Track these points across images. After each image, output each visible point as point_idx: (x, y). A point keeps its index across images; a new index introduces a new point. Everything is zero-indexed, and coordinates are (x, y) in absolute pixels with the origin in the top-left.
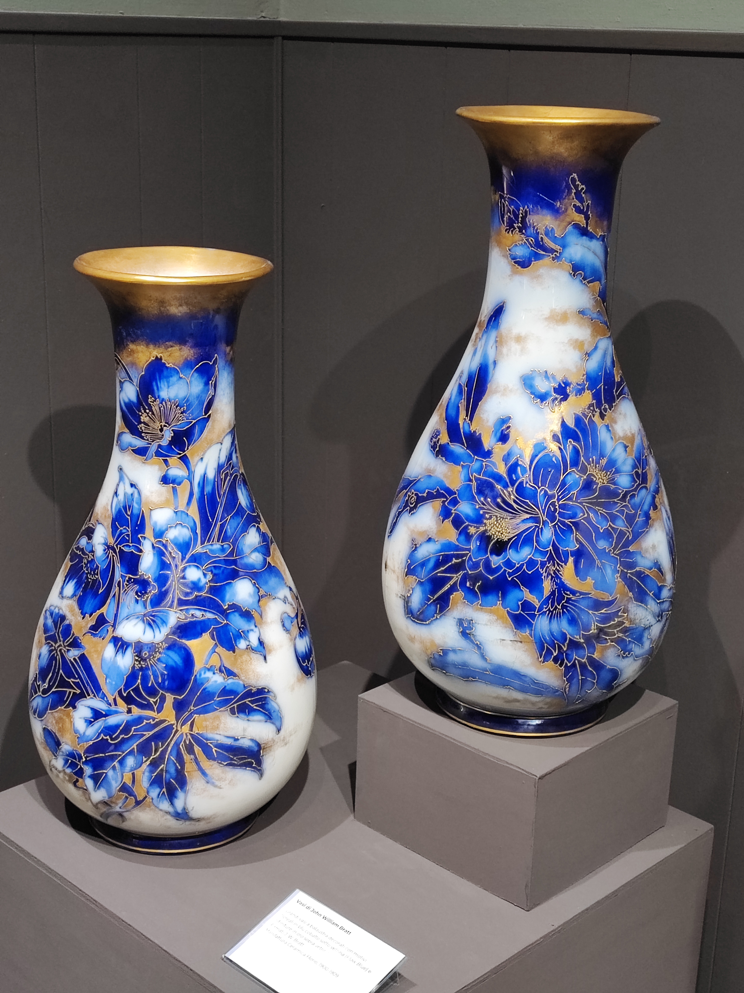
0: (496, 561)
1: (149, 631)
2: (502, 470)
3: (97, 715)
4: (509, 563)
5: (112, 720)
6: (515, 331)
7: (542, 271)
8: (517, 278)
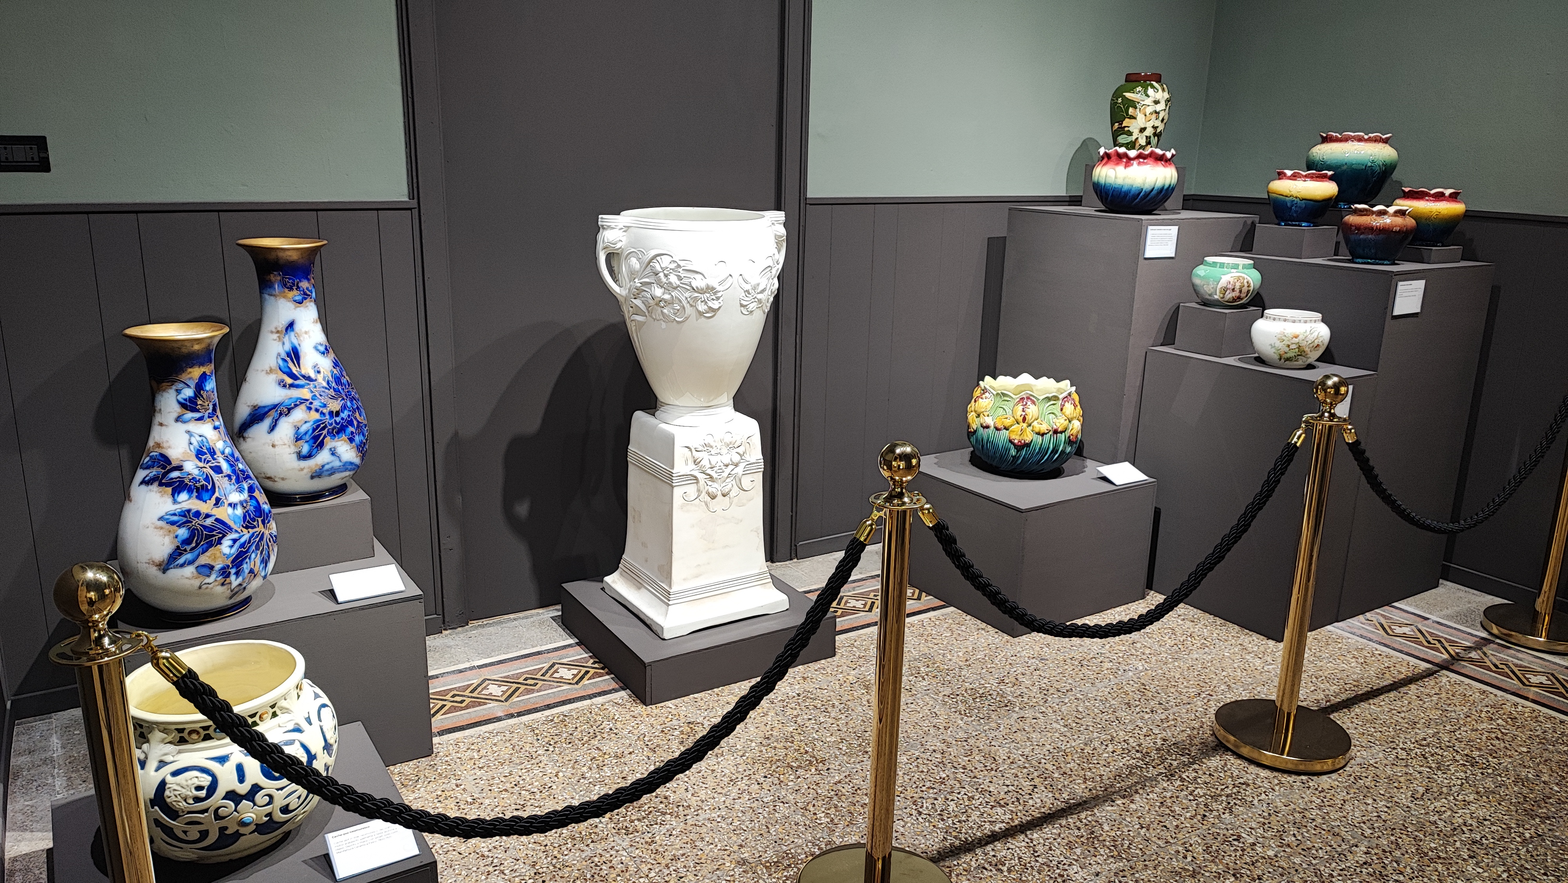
0: (338, 419)
1: (241, 495)
2: (325, 384)
3: (235, 541)
4: (343, 419)
5: (242, 540)
6: (303, 330)
7: (308, 304)
8: (298, 309)
